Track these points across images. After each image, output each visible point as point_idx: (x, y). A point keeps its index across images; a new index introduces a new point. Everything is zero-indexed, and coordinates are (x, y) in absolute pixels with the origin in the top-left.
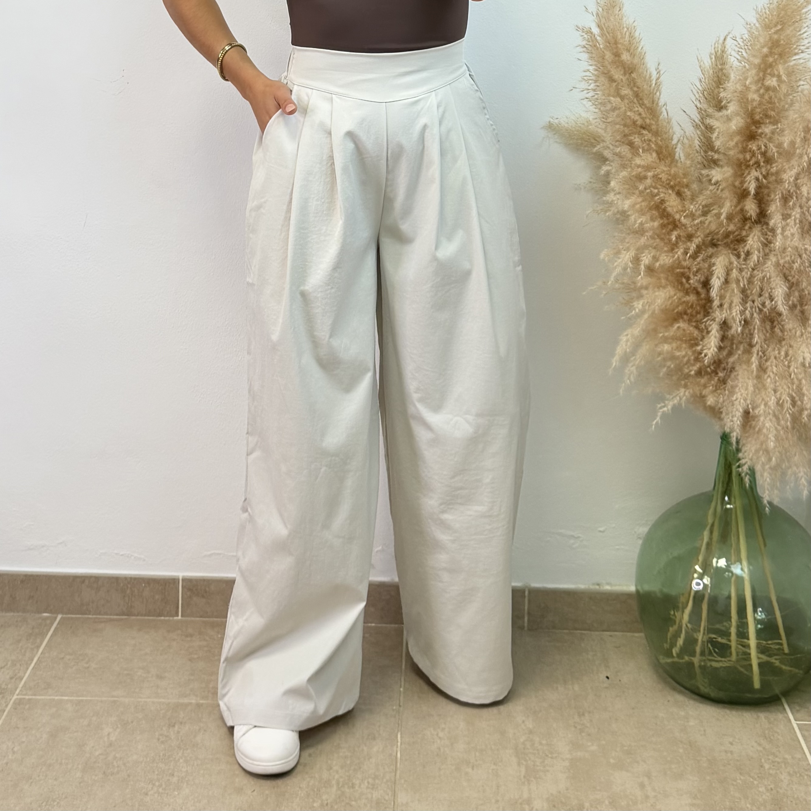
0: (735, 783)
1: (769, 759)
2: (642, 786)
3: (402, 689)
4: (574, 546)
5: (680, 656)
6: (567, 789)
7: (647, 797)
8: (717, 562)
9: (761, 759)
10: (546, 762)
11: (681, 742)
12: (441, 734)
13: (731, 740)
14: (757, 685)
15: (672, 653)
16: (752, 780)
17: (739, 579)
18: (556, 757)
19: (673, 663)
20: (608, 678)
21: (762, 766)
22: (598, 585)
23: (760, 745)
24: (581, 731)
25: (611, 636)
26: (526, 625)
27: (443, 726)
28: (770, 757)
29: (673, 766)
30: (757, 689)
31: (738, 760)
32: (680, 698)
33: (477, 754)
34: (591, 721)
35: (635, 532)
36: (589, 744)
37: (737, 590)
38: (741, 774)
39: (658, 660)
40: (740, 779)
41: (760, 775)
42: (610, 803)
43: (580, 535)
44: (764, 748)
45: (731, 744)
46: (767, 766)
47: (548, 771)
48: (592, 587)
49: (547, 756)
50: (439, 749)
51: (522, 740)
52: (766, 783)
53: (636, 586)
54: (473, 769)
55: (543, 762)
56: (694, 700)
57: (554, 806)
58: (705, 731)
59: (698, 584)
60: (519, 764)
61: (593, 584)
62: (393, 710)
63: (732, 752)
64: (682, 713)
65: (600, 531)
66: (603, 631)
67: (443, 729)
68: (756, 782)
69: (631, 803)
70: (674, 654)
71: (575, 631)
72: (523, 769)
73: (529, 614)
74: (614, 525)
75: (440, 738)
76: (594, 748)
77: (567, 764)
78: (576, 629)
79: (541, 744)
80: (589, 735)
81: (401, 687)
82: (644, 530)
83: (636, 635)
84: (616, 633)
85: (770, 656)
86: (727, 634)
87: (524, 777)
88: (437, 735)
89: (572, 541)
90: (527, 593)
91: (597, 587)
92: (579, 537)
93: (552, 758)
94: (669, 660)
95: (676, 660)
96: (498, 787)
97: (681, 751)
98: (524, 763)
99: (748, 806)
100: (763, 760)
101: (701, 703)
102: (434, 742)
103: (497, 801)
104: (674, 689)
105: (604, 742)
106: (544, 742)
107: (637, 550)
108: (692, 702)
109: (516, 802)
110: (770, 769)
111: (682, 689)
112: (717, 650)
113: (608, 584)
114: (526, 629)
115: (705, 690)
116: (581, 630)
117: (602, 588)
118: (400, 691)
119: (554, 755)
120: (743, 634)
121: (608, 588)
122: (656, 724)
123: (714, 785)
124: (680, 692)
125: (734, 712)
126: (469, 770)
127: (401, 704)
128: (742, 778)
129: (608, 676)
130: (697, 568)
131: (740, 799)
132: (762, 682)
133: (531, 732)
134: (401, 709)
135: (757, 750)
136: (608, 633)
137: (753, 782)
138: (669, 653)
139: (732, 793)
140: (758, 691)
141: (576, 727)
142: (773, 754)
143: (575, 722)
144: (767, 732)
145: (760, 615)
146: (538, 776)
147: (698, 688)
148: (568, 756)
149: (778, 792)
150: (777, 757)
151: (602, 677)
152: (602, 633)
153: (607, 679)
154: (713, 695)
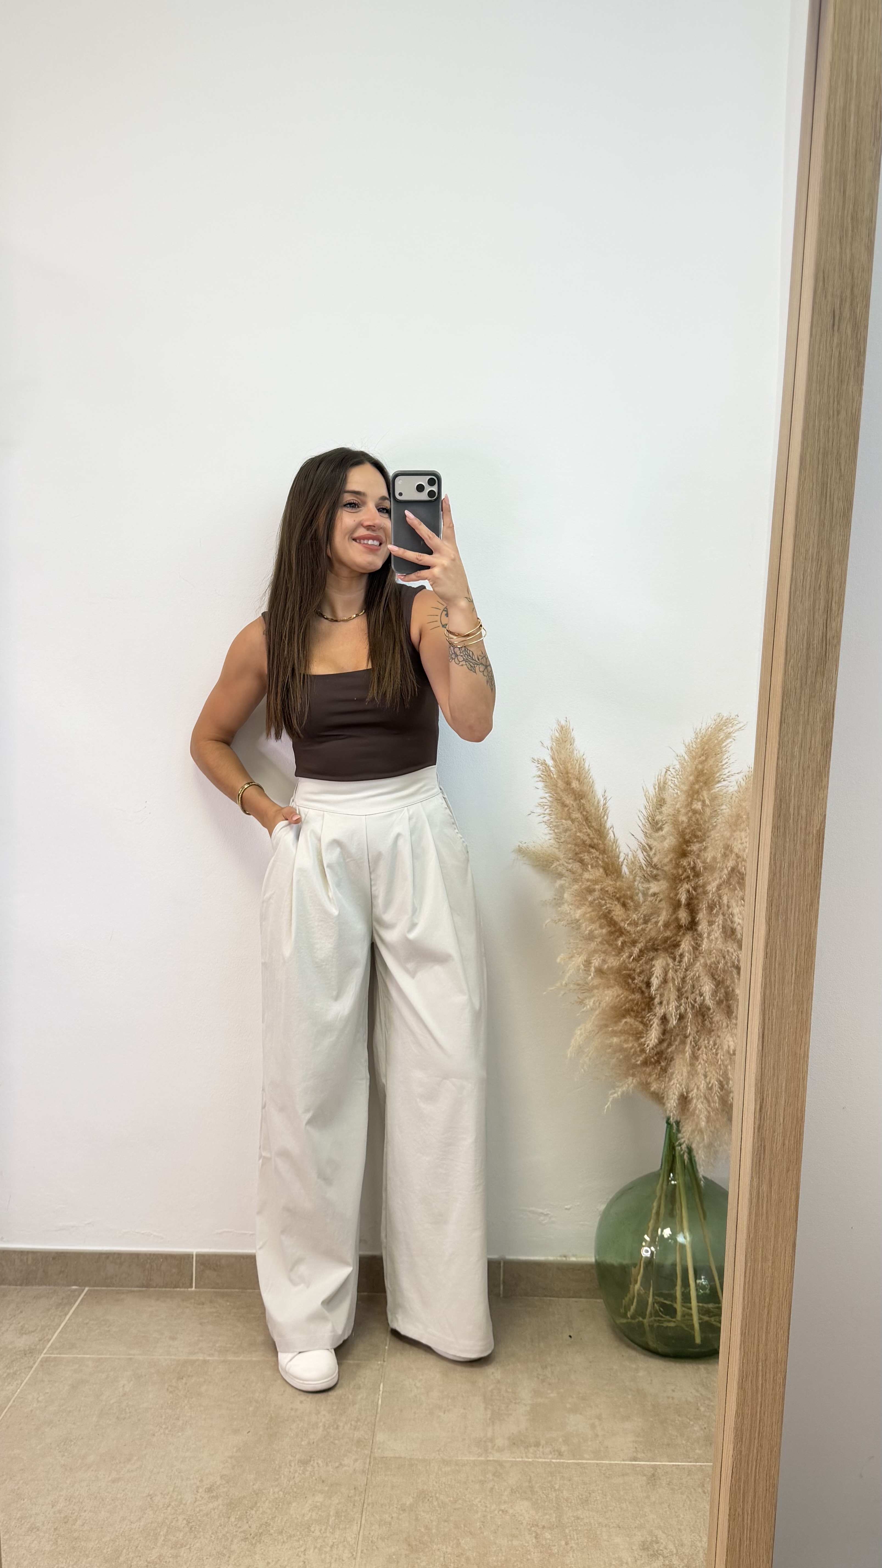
0: (673, 1423)
1: (704, 1403)
2: (593, 1426)
3: (387, 1347)
4: (544, 1222)
5: (633, 1317)
6: (527, 1429)
7: (597, 1436)
8: (662, 1231)
9: (697, 1404)
10: (510, 1407)
11: (631, 1390)
12: (418, 1384)
13: (673, 1387)
14: (698, 1340)
15: (627, 1315)
16: (688, 1421)
17: (682, 1246)
18: (519, 1403)
19: (627, 1323)
20: (570, 1336)
21: (698, 1409)
22: (565, 1256)
23: (697, 1391)
24: (543, 1381)
25: (576, 1302)
26: (501, 1292)
27: (421, 1377)
28: (706, 1402)
29: (621, 1409)
30: (698, 1344)
31: (677, 1405)
32: (633, 1353)
33: (449, 1400)
34: (553, 1373)
35: (598, 1209)
36: (549, 1391)
37: (681, 1259)
38: (679, 1416)
39: (614, 1321)
40: (678, 1420)
41: (696, 1417)
42: (564, 1441)
43: (549, 1213)
44: (701, 1394)
45: (673, 1391)
46: (702, 1409)
47: (511, 1414)
48: (559, 1259)
49: (511, 1402)
50: (416, 1396)
51: (490, 1389)
52: (700, 1423)
53: (595, 1257)
54: (444, 1413)
55: (507, 1407)
56: (645, 1355)
57: (514, 1444)
58: (651, 1380)
59: (647, 1251)
60: (486, 1409)
61: (561, 1256)
62: (378, 1365)
63: (673, 1398)
64: (634, 1366)
65: (566, 1209)
66: (569, 1297)
67: (420, 1380)
68: (692, 1423)
69: (581, 1440)
70: (629, 1316)
71: (545, 1298)
72: (489, 1412)
73: (504, 1282)
74: (578, 1203)
75: (417, 1388)
76: (553, 1395)
77: (528, 1408)
78: (545, 1296)
79: (507, 1391)
80: (550, 1384)
81: (386, 1345)
82: (602, 1207)
83: (598, 1300)
84: (581, 1299)
85: (710, 1317)
86: (673, 1298)
87: (490, 1419)
88: (415, 1385)
89: (542, 1218)
90: (502, 1264)
91: (564, 1259)
92: (547, 1215)
93: (515, 1403)
94: (624, 1321)
95: (629, 1320)
96: (465, 1427)
97: (630, 1397)
98: (490, 1407)
99: (684, 1442)
100: (699, 1405)
101: (650, 1357)
102: (411, 1391)
103: (464, 1440)
104: (628, 1346)
105: (562, 1390)
106: (510, 1390)
107: (596, 1224)
108: (642, 1356)
109: (481, 1441)
110: (705, 1411)
111: (636, 1346)
112: (662, 1309)
113: (574, 1256)
114: (501, 1296)
115: (652, 1345)
116: (550, 1297)
117: (568, 1259)
118: (385, 1349)
119: (517, 1401)
120: (686, 1298)
121: (573, 1259)
122: (610, 1375)
123: (655, 1425)
124: (633, 1349)
125: (678, 1365)
126: (441, 1414)
127: (385, 1360)
128: (680, 1419)
129: (571, 1335)
130: (646, 1237)
131: (677, 1436)
132: (703, 1340)
133: (499, 1382)
134: (385, 1364)
135: (695, 1396)
136: (573, 1299)
137: (689, 1423)
138: (625, 1316)
139: (670, 1431)
140: (700, 1346)
141: (538, 1378)
142: (709, 1399)
143: (538, 1374)
144: (704, 1380)
145: (703, 1281)
146: (501, 1418)
147: (647, 1343)
148: (530, 1402)
149: (710, 1430)
150: (712, 1401)
151: (566, 1336)
152: (568, 1299)
153: (569, 1338)
154: (660, 1350)
